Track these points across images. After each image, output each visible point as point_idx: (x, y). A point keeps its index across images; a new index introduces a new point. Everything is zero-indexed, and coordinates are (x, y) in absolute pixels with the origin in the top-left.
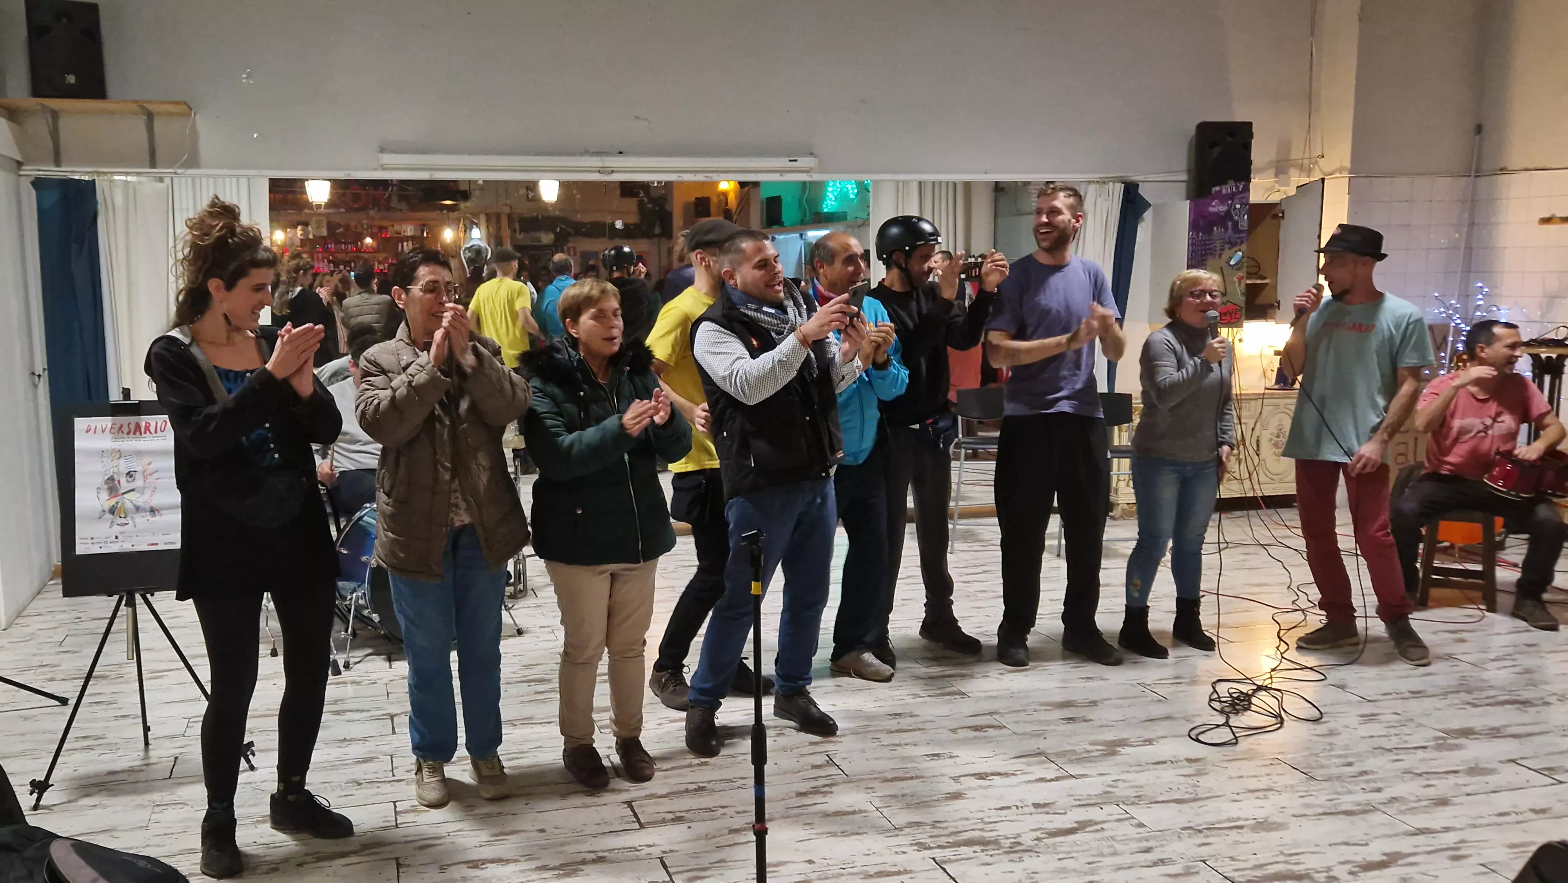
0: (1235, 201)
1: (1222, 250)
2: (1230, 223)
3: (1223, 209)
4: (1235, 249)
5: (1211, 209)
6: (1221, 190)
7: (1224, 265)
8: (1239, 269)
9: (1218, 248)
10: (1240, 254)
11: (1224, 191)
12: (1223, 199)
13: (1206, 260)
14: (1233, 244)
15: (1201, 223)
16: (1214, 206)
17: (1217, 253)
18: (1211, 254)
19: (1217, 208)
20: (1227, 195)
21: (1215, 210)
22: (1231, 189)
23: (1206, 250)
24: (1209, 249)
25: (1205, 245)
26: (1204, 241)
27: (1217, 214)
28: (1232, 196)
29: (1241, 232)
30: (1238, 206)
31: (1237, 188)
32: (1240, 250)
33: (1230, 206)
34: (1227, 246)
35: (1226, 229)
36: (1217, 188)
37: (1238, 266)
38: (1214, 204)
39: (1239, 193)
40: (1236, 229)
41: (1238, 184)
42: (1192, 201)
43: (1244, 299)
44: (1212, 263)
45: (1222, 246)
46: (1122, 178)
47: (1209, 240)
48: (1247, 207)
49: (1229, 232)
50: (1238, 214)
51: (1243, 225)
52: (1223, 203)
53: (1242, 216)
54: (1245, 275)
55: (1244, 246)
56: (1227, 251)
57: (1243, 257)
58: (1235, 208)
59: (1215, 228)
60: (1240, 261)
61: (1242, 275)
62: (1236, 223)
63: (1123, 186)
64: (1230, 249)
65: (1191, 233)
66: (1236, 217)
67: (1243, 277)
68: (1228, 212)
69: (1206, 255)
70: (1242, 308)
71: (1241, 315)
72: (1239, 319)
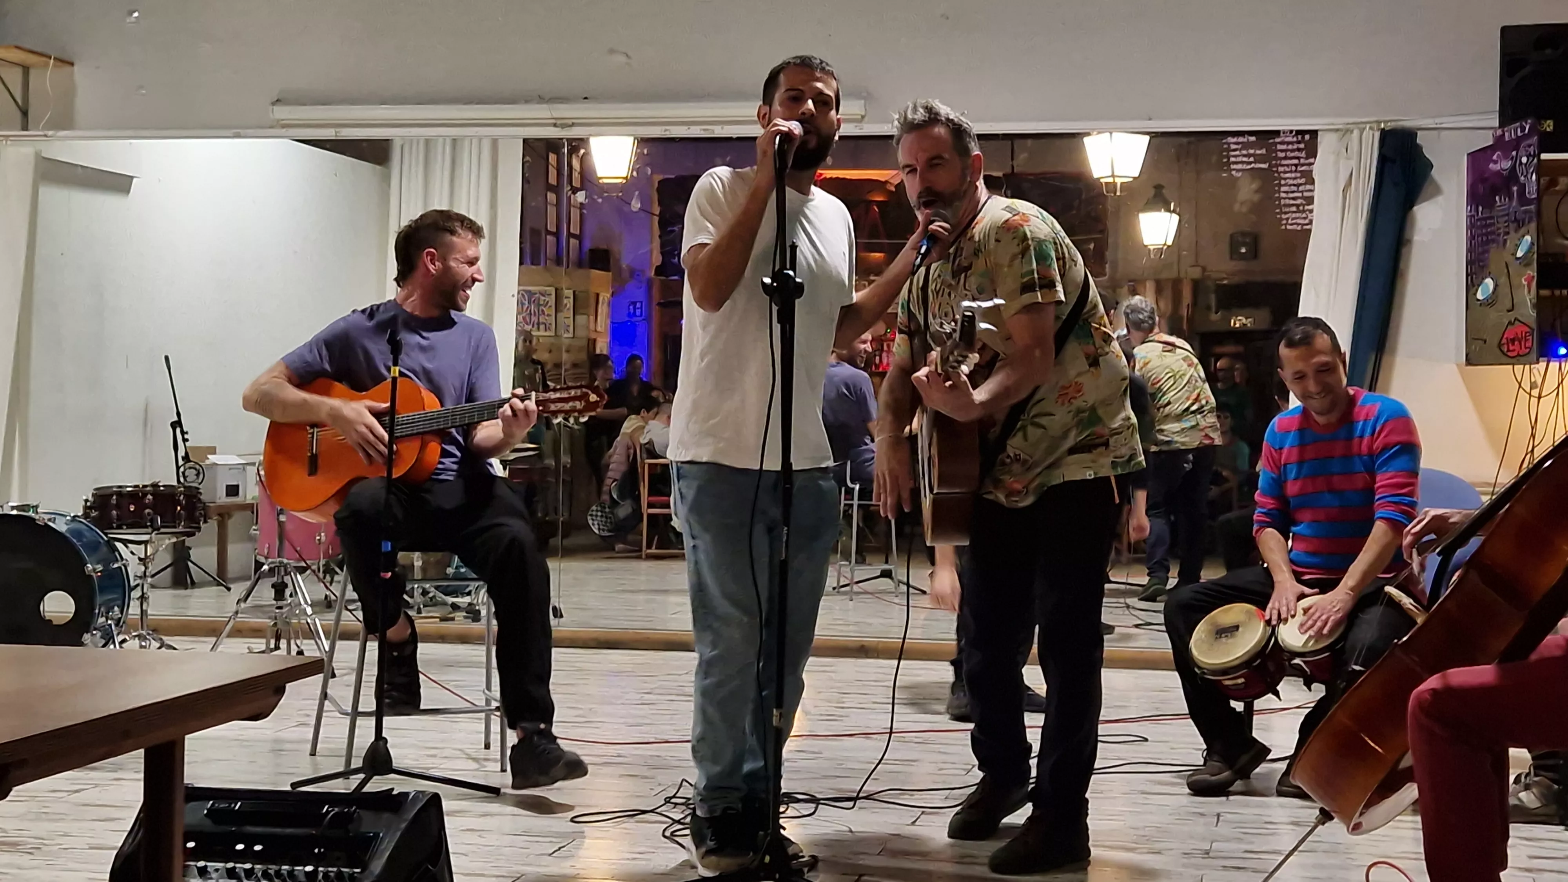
0: (1522, 151)
1: (1508, 233)
2: (1515, 188)
3: (1507, 164)
4: (1523, 230)
5: (1493, 167)
6: (1504, 135)
7: (1509, 259)
8: (1528, 265)
9: (1502, 231)
10: (1528, 238)
11: (1507, 134)
12: (1506, 148)
13: (1487, 251)
14: (1519, 224)
15: (1481, 188)
16: (1496, 162)
17: (1501, 239)
18: (1493, 241)
20: (1511, 140)
21: (1496, 168)
22: (1516, 132)
23: (1487, 234)
24: (1493, 233)
25: (1486, 226)
26: (1485, 219)
27: (1498, 173)
28: (1516, 144)
29: (1529, 202)
30: (1524, 160)
31: (1522, 129)
32: (1528, 233)
33: (1515, 160)
34: (1512, 226)
35: (1510, 196)
37: (1525, 261)
38: (1495, 157)
39: (1525, 137)
40: (1523, 199)
41: (1524, 124)
42: (1469, 154)
43: (1535, 315)
44: (1496, 257)
45: (1507, 230)
46: (1386, 122)
47: (1492, 218)
48: (1536, 160)
49: (1514, 204)
50: (1525, 174)
51: (1532, 191)
52: (1506, 156)
53: (1529, 176)
54: (1535, 274)
55: (1533, 226)
56: (1512, 233)
57: (1532, 243)
58: (1521, 163)
59: (1497, 198)
60: (1529, 251)
61: (1532, 274)
62: (1522, 187)
63: (1377, 135)
64: (1516, 231)
65: (1469, 208)
66: (1522, 178)
67: (1533, 277)
68: (1513, 169)
69: (1487, 242)
70: (1533, 330)
71: (1533, 342)
72: (1530, 349)
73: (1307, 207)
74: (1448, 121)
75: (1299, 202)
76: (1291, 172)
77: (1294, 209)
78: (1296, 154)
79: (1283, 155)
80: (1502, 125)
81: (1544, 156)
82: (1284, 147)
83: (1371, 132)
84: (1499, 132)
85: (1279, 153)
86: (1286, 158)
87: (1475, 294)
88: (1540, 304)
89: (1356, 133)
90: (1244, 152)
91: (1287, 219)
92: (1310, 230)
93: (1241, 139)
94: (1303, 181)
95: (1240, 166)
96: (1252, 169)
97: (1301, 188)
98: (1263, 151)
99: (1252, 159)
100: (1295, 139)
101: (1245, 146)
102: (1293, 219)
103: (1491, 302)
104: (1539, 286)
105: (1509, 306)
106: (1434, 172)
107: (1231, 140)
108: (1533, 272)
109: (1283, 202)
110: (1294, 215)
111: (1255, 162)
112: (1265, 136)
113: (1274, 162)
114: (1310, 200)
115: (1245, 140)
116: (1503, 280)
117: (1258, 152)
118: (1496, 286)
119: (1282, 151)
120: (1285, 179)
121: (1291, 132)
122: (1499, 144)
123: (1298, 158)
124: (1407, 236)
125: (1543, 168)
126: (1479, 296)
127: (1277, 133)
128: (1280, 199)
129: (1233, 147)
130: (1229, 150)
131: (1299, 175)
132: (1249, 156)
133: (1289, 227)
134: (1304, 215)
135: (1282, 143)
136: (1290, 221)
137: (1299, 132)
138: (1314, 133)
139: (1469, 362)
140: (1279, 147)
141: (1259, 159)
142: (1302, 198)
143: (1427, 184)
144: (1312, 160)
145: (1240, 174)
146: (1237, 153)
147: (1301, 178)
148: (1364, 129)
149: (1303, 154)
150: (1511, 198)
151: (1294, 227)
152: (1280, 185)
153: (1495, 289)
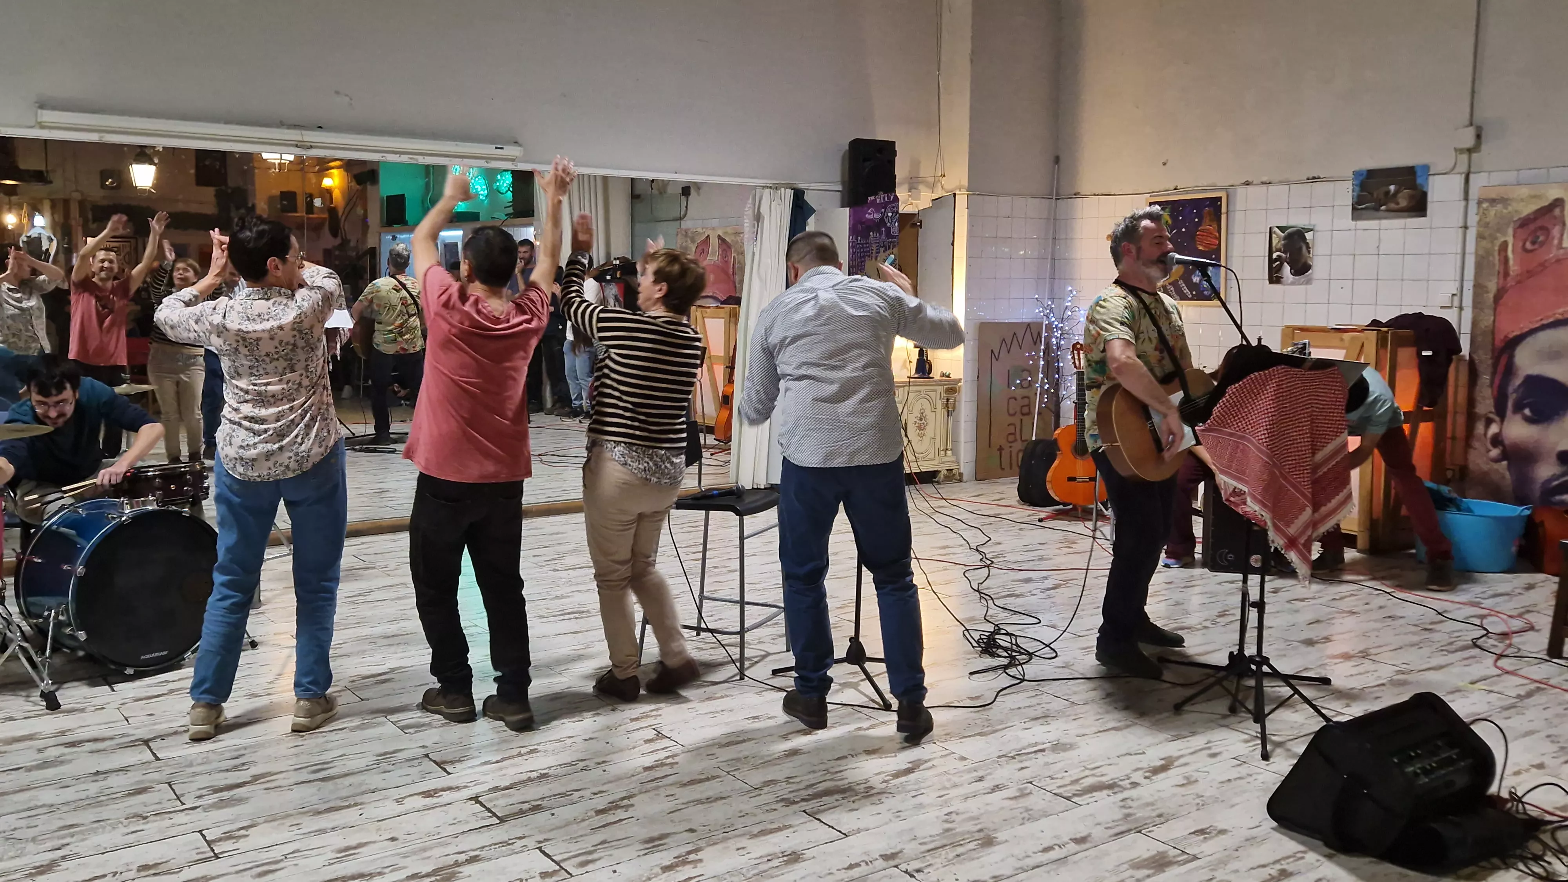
0: (888, 209)
1: (878, 253)
2: (884, 229)
3: (877, 216)
4: (888, 252)
5: (868, 216)
6: (876, 200)
9: (874, 252)
10: (893, 256)
11: (878, 201)
12: (877, 207)
13: (864, 261)
14: (886, 248)
15: (860, 228)
16: (870, 213)
17: (874, 255)
18: (868, 257)
19: (873, 215)
20: (881, 203)
21: (871, 217)
22: (884, 198)
23: (863, 252)
24: (867, 254)
25: (863, 248)
26: (863, 244)
27: (872, 220)
28: (885, 205)
29: (894, 237)
30: (890, 214)
31: (889, 198)
32: (892, 254)
33: (883, 214)
34: (882, 250)
35: (881, 234)
36: (872, 198)
38: (870, 210)
39: (891, 202)
40: (888, 234)
41: (888, 194)
45: (878, 250)
46: (791, 185)
47: (866, 243)
48: (898, 215)
49: (883, 237)
50: (890, 222)
51: (896, 232)
52: (877, 211)
53: (894, 223)
55: (896, 251)
56: (881, 253)
58: (888, 216)
59: (871, 233)
62: (888, 230)
63: (792, 192)
64: (884, 253)
65: (850, 237)
66: (889, 224)
68: (882, 219)
69: (864, 257)
83: (786, 190)
122: (873, 204)
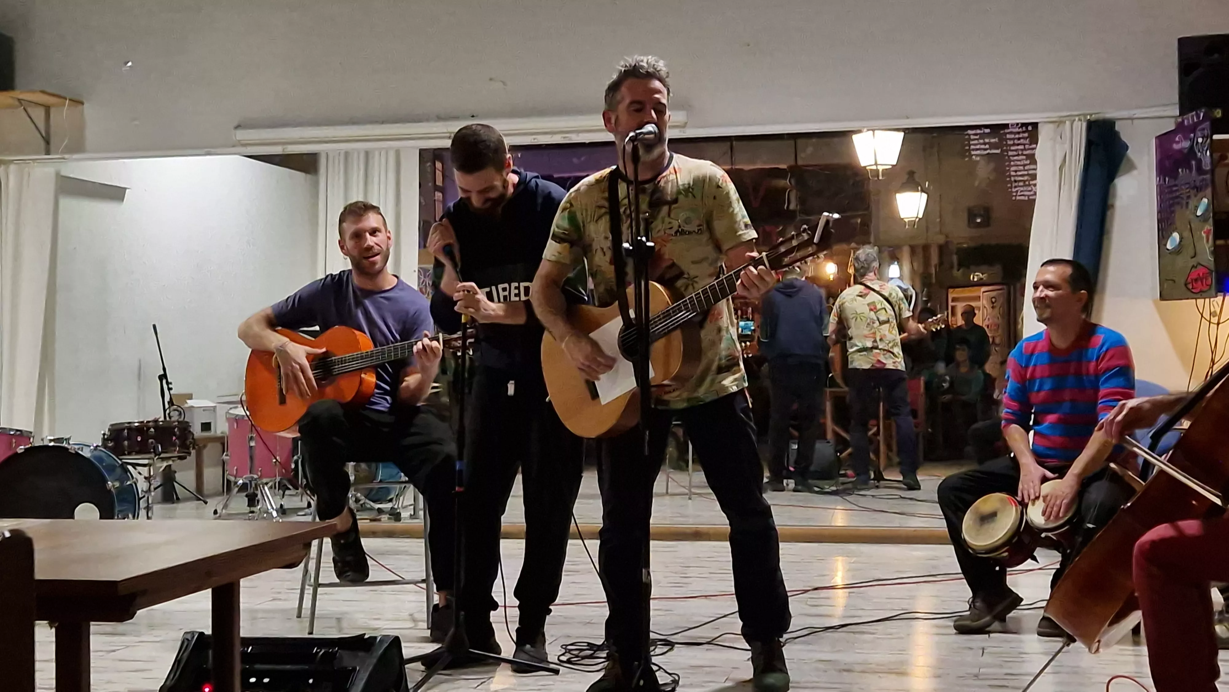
0: (1198, 133)
1: (1189, 197)
2: (1194, 163)
3: (1186, 144)
4: (1200, 195)
5: (1176, 147)
6: (1183, 121)
7: (1192, 217)
8: (1206, 221)
9: (1184, 197)
10: (1205, 200)
11: (1186, 121)
12: (1185, 132)
13: (1173, 212)
14: (1198, 189)
15: (1167, 163)
16: (1178, 142)
17: (1184, 202)
18: (1178, 203)
20: (1189, 126)
21: (1178, 147)
22: (1193, 120)
23: (1174, 198)
24: (1177, 197)
25: (1172, 192)
26: (1171, 187)
27: (1180, 151)
28: (1193, 128)
29: (1205, 173)
30: (1200, 140)
31: (1198, 116)
32: (1205, 197)
33: (1193, 140)
34: (1193, 192)
35: (1190, 168)
37: (1204, 218)
38: (1177, 139)
39: (1200, 123)
40: (1200, 170)
41: (1199, 112)
42: (1156, 138)
43: (1213, 259)
44: (1180, 216)
45: (1188, 194)
46: (1091, 115)
47: (1176, 186)
48: (1209, 140)
49: (1194, 174)
50: (1201, 150)
51: (1207, 164)
52: (1186, 138)
53: (1204, 152)
54: (1212, 228)
55: (1209, 191)
56: (1193, 196)
57: (1208, 204)
58: (1197, 142)
59: (1180, 170)
60: (1206, 210)
61: (1209, 228)
62: (1199, 162)
63: (1084, 125)
64: (1196, 196)
65: (1158, 179)
66: (1199, 154)
67: (1211, 230)
68: (1191, 147)
69: (1171, 206)
70: (1212, 271)
71: (1212, 280)
72: (1210, 286)
73: (1031, 182)
74: (1139, 113)
75: (1026, 178)
76: (1018, 155)
77: (1021, 184)
78: (1022, 141)
79: (1011, 142)
80: (1182, 113)
81: (1216, 137)
82: (1012, 136)
83: (1080, 123)
84: (1180, 120)
85: (1008, 141)
86: (1014, 145)
87: (1165, 245)
88: (1216, 251)
89: (1068, 123)
90: (981, 141)
91: (1017, 192)
92: (1034, 200)
93: (978, 131)
94: (1028, 162)
95: (978, 152)
96: (988, 154)
97: (1026, 168)
98: (996, 140)
99: (987, 146)
100: (1020, 130)
101: (983, 136)
102: (1022, 191)
103: (1178, 250)
104: (1216, 238)
105: (1192, 254)
106: (1129, 152)
107: (970, 132)
108: (1209, 226)
109: (1013, 179)
110: (1022, 189)
111: (990, 149)
112: (997, 129)
113: (1005, 148)
114: (1034, 177)
115: (982, 132)
116: (1186, 234)
117: (993, 140)
118: (1181, 238)
119: (1010, 139)
120: (1014, 161)
121: (1017, 124)
122: (1180, 128)
123: (1024, 145)
124: (1110, 202)
125: (1214, 146)
126: (1169, 246)
127: (1006, 126)
128: (1010, 176)
129: (972, 137)
130: (970, 140)
131: (1024, 157)
132: (985, 144)
133: (1018, 198)
134: (1030, 189)
135: (1011, 133)
136: (1019, 194)
137: (1023, 125)
138: (1035, 125)
139: (1163, 297)
140: (1008, 136)
141: (993, 146)
142: (1028, 175)
143: (1124, 162)
144: (1034, 146)
145: (978, 158)
146: (976, 142)
147: (1026, 160)
148: (1074, 120)
149: (1027, 141)
150: (1191, 171)
151: (1022, 198)
152: (1010, 166)
153: (1181, 241)
